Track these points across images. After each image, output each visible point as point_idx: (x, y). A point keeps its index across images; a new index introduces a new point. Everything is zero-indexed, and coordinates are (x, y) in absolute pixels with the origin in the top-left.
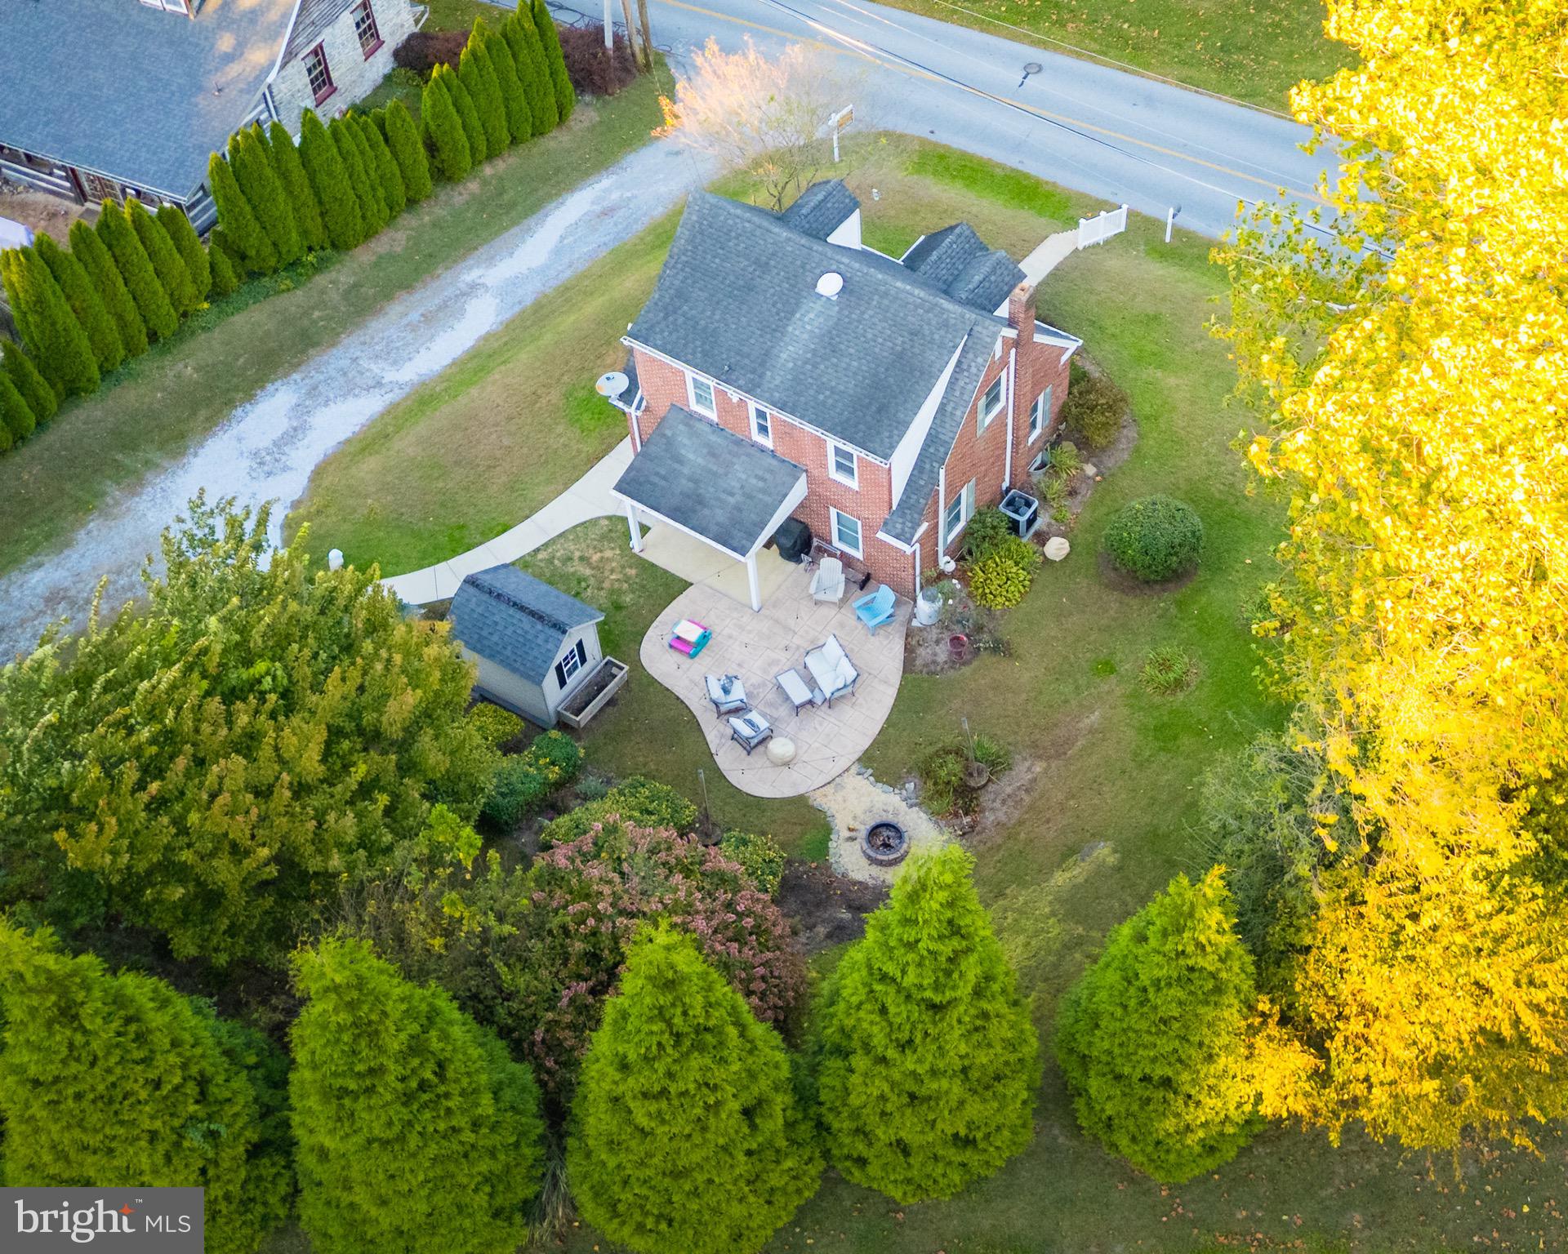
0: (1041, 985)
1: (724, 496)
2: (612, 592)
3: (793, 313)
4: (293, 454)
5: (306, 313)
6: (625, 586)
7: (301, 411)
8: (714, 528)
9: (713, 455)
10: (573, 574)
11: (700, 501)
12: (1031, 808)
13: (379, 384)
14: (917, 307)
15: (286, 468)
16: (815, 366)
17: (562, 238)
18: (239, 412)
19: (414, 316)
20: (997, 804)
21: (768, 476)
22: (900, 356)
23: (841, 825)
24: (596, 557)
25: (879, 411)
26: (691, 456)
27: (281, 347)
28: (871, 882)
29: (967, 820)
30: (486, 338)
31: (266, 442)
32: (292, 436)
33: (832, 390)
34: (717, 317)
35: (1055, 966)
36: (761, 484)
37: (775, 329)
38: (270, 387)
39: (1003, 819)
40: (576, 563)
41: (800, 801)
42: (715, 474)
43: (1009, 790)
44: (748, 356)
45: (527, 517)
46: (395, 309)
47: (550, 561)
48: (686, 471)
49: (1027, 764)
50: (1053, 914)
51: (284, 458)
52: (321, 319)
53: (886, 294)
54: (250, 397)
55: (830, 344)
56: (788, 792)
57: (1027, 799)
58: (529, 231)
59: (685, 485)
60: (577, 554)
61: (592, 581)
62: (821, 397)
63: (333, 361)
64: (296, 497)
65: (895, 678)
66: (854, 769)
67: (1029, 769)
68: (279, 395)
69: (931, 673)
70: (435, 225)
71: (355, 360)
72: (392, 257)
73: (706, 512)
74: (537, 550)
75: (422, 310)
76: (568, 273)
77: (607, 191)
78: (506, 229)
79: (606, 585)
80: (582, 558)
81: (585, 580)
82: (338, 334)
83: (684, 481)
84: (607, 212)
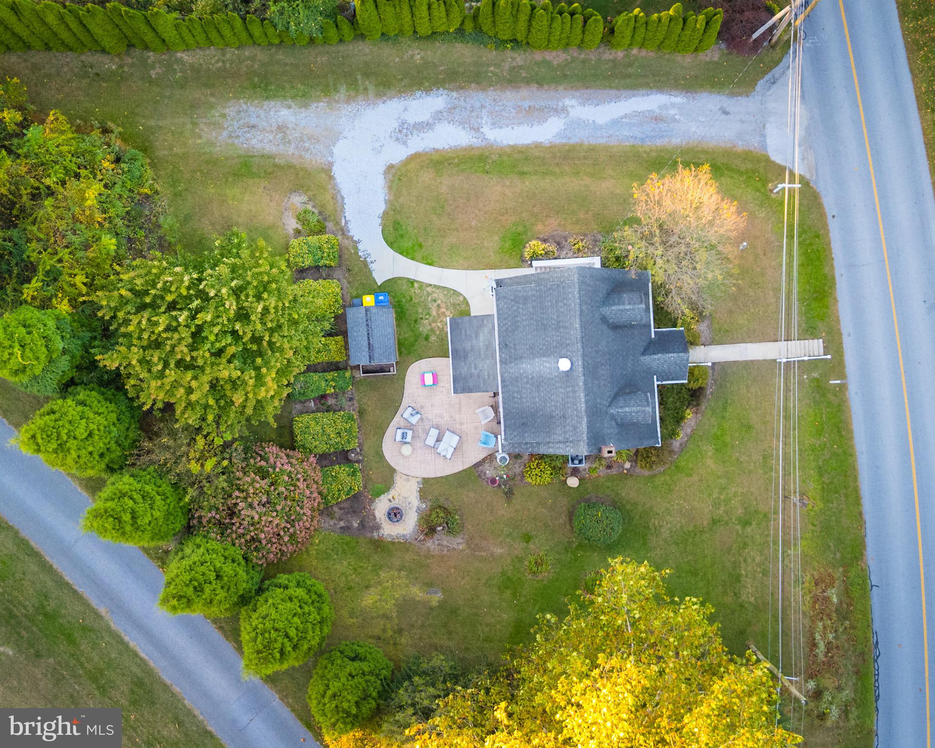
0: (360, 620)
1: (473, 365)
2: (432, 330)
3: (544, 356)
4: (415, 136)
5: (488, 65)
6: (438, 332)
7: (438, 116)
8: (458, 372)
9: (487, 349)
10: (430, 308)
11: (466, 357)
12: (443, 556)
13: (477, 130)
14: (576, 410)
15: (405, 143)
16: (527, 383)
17: (626, 116)
18: (418, 93)
19: (526, 104)
20: (437, 542)
21: (491, 377)
22: (552, 417)
23: (392, 493)
24: (443, 310)
25: (523, 424)
26: (481, 339)
27: (463, 74)
28: (378, 520)
29: (422, 537)
30: (538, 146)
31: (411, 121)
32: (423, 127)
33: (521, 398)
34: (524, 323)
35: (372, 618)
36: (486, 377)
37: (534, 352)
38: (441, 91)
39: (432, 549)
40: (435, 305)
41: (393, 471)
42: (480, 355)
43: (445, 543)
44: (516, 350)
45: (442, 267)
46: (524, 92)
47: (429, 294)
48: (474, 342)
49: (461, 541)
50: (397, 600)
51: (410, 136)
52: (492, 72)
53: (574, 392)
54: (428, 90)
55: (539, 382)
56: (393, 464)
57: (445, 552)
58: (618, 98)
59: (468, 345)
60: (439, 302)
61: (431, 319)
62: (516, 395)
63: (476, 98)
64: (394, 163)
65: (467, 465)
66: (419, 480)
67: (458, 544)
68: (440, 98)
69: (479, 476)
70: (584, 61)
71: (483, 106)
72: (548, 64)
73: (463, 364)
74: (430, 285)
75: (532, 104)
76: (603, 141)
77: (673, 105)
78: (611, 88)
79: (433, 325)
80: (439, 306)
81: (430, 315)
82: (491, 85)
83: (469, 344)
84: (657, 119)
